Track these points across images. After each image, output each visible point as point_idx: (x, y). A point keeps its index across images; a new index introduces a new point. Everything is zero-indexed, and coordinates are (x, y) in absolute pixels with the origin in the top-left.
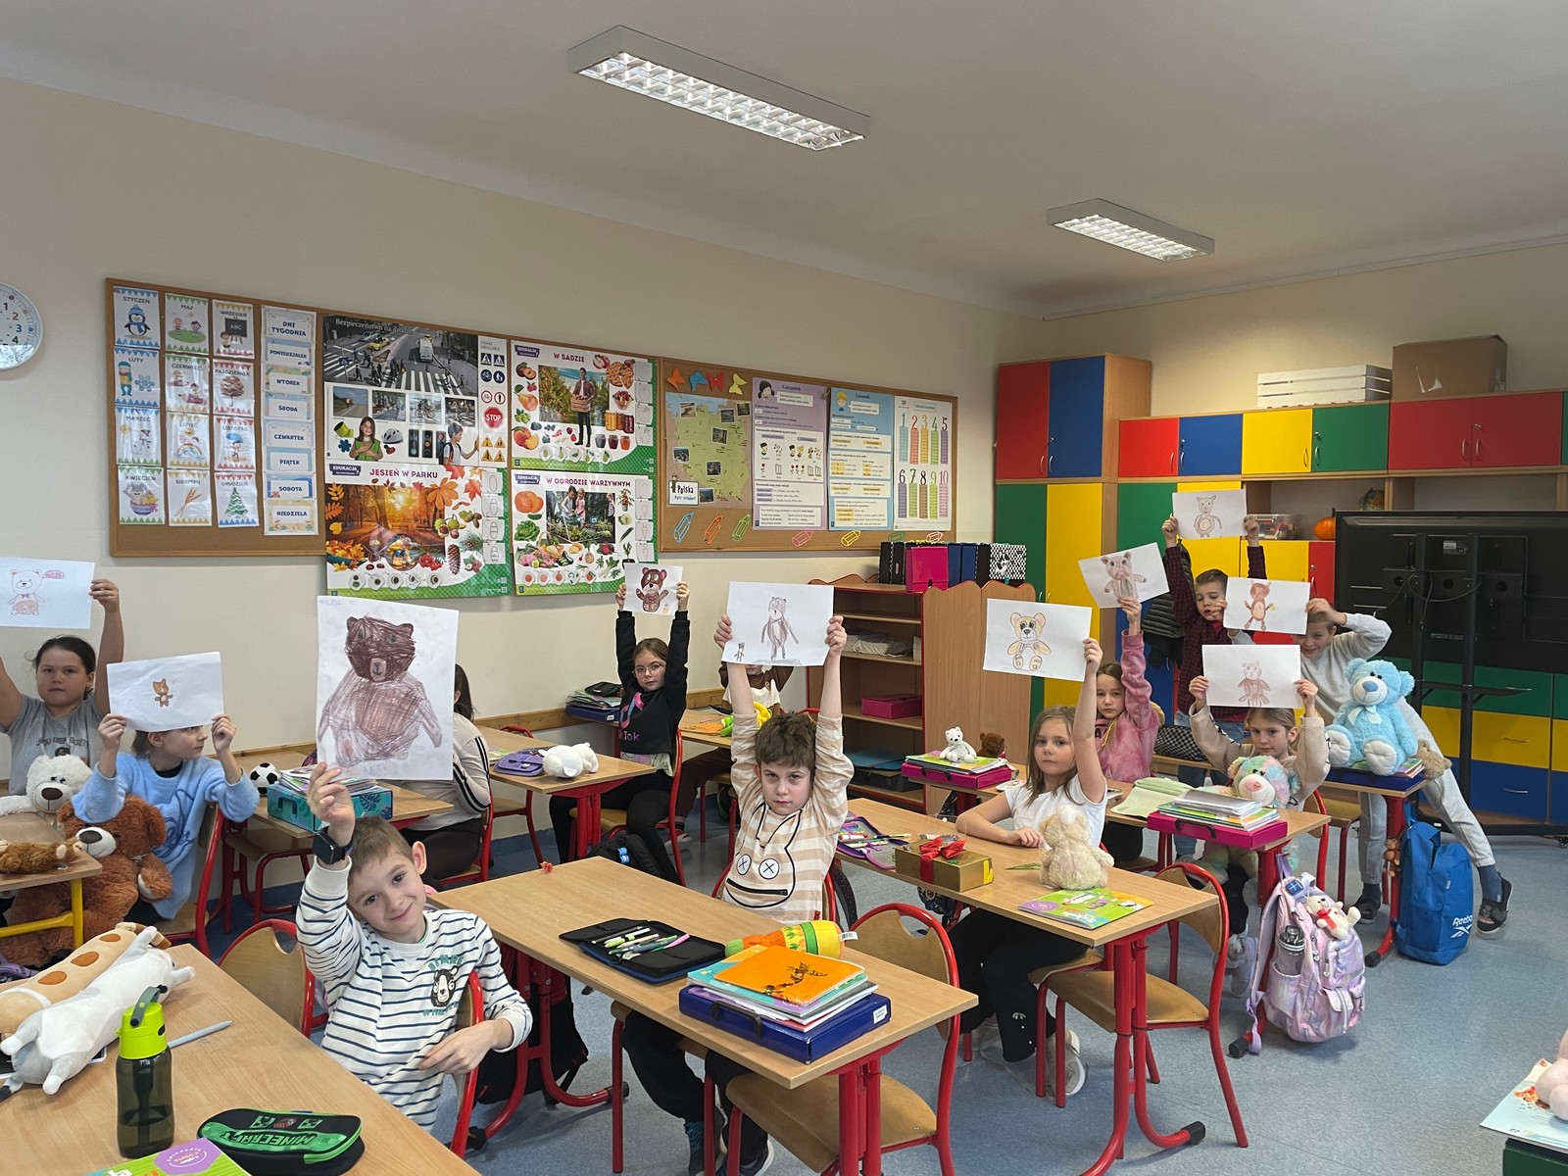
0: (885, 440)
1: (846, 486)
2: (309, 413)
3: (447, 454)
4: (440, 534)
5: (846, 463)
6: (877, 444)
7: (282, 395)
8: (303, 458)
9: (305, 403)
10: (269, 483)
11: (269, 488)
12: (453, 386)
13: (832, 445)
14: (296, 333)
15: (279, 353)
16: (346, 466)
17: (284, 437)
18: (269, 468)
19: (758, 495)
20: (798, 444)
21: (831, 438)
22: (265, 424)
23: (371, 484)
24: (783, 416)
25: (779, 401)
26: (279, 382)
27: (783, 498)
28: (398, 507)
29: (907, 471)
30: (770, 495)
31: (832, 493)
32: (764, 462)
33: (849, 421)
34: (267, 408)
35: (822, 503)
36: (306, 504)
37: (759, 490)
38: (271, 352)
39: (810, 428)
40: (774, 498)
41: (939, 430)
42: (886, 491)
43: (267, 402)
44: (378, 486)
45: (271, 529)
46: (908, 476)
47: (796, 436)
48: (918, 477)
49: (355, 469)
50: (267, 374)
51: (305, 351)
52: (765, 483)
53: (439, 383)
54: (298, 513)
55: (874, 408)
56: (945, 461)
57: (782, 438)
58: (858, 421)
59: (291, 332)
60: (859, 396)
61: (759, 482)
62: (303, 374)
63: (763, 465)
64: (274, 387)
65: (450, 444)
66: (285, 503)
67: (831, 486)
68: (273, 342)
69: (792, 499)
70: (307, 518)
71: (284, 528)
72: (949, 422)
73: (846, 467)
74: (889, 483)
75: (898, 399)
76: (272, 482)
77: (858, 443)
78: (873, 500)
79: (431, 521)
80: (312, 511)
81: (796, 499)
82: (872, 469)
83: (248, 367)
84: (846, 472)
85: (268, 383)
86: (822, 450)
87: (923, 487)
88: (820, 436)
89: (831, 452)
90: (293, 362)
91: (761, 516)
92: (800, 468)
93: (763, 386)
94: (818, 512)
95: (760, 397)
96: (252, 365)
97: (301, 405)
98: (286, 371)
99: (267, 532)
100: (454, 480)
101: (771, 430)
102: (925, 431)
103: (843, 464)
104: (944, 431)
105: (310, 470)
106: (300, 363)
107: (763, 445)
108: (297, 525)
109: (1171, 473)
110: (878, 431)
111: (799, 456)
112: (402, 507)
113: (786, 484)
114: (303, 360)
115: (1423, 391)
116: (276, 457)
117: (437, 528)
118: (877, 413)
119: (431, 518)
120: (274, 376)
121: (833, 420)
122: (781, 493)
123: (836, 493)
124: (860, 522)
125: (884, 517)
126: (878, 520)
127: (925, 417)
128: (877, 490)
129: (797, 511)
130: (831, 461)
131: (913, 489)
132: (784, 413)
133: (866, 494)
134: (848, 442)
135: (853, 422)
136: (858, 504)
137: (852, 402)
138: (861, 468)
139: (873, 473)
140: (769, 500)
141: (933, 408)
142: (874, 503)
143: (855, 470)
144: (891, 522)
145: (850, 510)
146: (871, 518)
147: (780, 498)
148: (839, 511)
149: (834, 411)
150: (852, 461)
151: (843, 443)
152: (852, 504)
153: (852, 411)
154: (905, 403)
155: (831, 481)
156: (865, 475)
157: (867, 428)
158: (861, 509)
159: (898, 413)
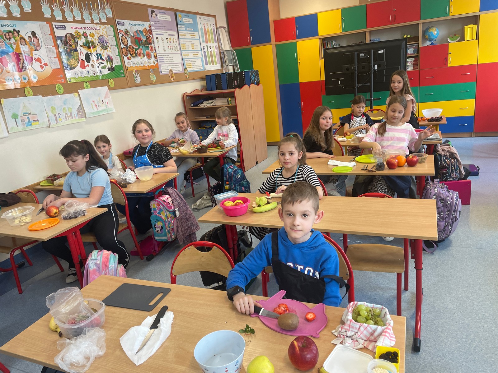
0: (196, 33)
1: (187, 54)
6: (194, 36)
13: (180, 37)
19: (159, 60)
21: (179, 34)
24: (161, 25)
29: (205, 46)
30: (163, 60)
31: (183, 58)
32: (159, 45)
33: (184, 26)
35: (181, 61)
37: (159, 58)
39: (171, 30)
40: (165, 61)
41: (212, 29)
42: (200, 55)
46: (206, 48)
47: (167, 34)
48: (209, 49)
52: (161, 54)
55: (191, 21)
56: (216, 42)
57: (163, 35)
58: (187, 26)
60: (186, 16)
61: (159, 55)
63: (159, 47)
67: (183, 54)
69: (170, 61)
72: (215, 26)
73: (186, 46)
74: (200, 52)
75: (198, 17)
77: (188, 36)
78: (197, 59)
81: (172, 60)
82: (195, 46)
84: (186, 48)
86: (177, 39)
87: (211, 52)
88: (175, 33)
89: (180, 40)
91: (162, 69)
93: (152, 12)
94: (180, 65)
95: (152, 17)
101: (159, 31)
102: (208, 30)
103: (185, 45)
104: (214, 29)
107: (157, 38)
109: (294, 39)
110: (194, 31)
111: (170, 42)
113: (168, 54)
118: (192, 23)
121: (179, 26)
122: (166, 59)
123: (185, 57)
124: (194, 68)
125: (202, 66)
126: (200, 67)
127: (207, 24)
128: (198, 55)
129: (174, 66)
130: (181, 44)
131: (208, 54)
132: (161, 24)
133: (194, 57)
134: (185, 35)
135: (185, 27)
136: (192, 61)
137: (184, 18)
138: (191, 46)
139: (195, 48)
140: (164, 62)
141: (209, 20)
142: (197, 60)
143: (189, 47)
144: (204, 67)
145: (191, 64)
146: (197, 66)
147: (167, 61)
148: (187, 64)
149: (179, 22)
150: (187, 43)
151: (184, 36)
152: (191, 61)
153: (184, 22)
154: (200, 18)
155: (182, 52)
156: (192, 49)
157: (190, 29)
158: (194, 63)
159: (199, 22)
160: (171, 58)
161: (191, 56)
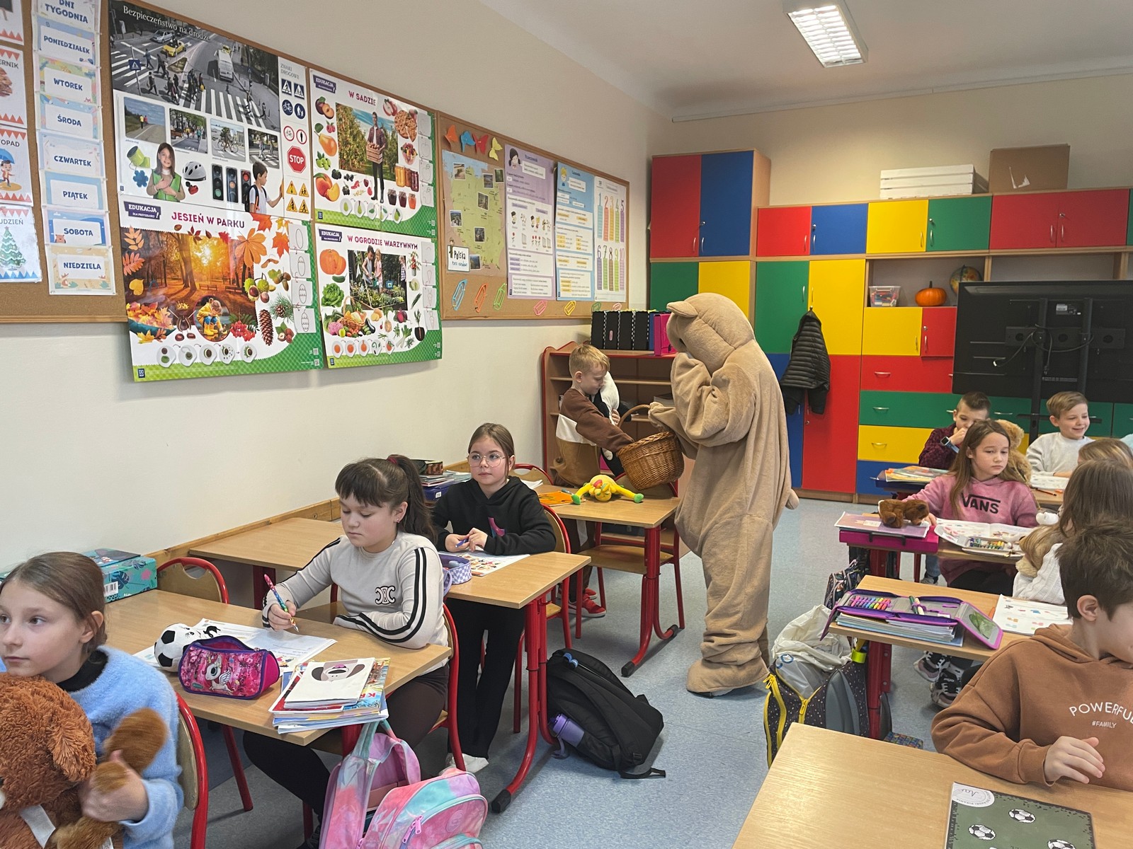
0: (588, 215)
1: (566, 259)
2: (95, 129)
3: (252, 200)
4: (250, 297)
5: (566, 236)
6: (584, 220)
7: (61, 102)
8: (90, 190)
9: (90, 116)
10: (51, 222)
11: (51, 230)
12: (256, 116)
13: (558, 218)
14: (76, 16)
15: (55, 41)
16: (144, 206)
17: (66, 160)
18: (49, 201)
19: (512, 264)
20: (536, 215)
21: (557, 211)
22: (41, 140)
23: (173, 231)
24: (526, 186)
25: (524, 171)
26: (57, 82)
27: (528, 268)
28: (205, 262)
29: (602, 246)
30: (519, 265)
31: (557, 267)
32: (514, 231)
33: (567, 196)
34: (43, 117)
35: (553, 275)
36: (99, 253)
37: (512, 259)
38: (46, 38)
39: (543, 200)
40: (522, 267)
41: (620, 211)
42: (589, 265)
43: (43, 110)
44: (182, 235)
45: (58, 286)
46: (602, 250)
47: (534, 207)
48: (608, 253)
49: (155, 210)
50: (41, 68)
51: (86, 44)
52: (515, 252)
53: (241, 109)
54: (90, 266)
55: (582, 186)
56: (622, 241)
57: (525, 207)
58: (574, 196)
59: (71, 15)
60: (574, 173)
61: (511, 251)
62: (87, 75)
63: (514, 234)
64: (51, 89)
65: (255, 186)
66: (72, 251)
67: (557, 257)
68: (48, 25)
69: (530, 268)
70: (101, 272)
71: (73, 285)
72: (625, 204)
73: (566, 241)
74: (591, 257)
75: (597, 179)
76: (54, 220)
77: (573, 219)
78: (583, 273)
79: (240, 281)
80: (107, 264)
81: (535, 269)
82: (581, 243)
83: (17, 56)
84: (566, 245)
85: (42, 83)
86: (551, 223)
87: (611, 260)
88: (550, 208)
89: (556, 224)
90: (72, 57)
91: (513, 285)
92: (538, 239)
93: (513, 153)
94: (550, 283)
95: (510, 165)
96: (21, 53)
97: (86, 118)
98: (66, 68)
99: (53, 291)
100: (261, 232)
101: (520, 199)
102: (612, 212)
103: (564, 238)
104: (622, 212)
105: (101, 207)
106: (81, 60)
107: (513, 214)
108: (90, 281)
109: (804, 253)
110: (585, 209)
111: (537, 227)
112: (210, 263)
113: (528, 254)
114: (85, 56)
115: (1015, 187)
116: (58, 187)
117: (247, 290)
118: (584, 191)
119: (240, 276)
120: (50, 74)
121: (559, 194)
122: (525, 263)
123: (561, 265)
124: (575, 293)
125: (589, 289)
126: (586, 291)
127: (612, 198)
128: (585, 263)
129: (536, 281)
130: (556, 234)
131: (605, 264)
132: (526, 183)
133: (578, 267)
134: (567, 216)
135: (570, 198)
136: (574, 276)
137: (570, 178)
138: (575, 242)
139: (582, 247)
140: (518, 269)
141: (616, 190)
142: (583, 275)
143: (571, 244)
144: (593, 294)
145: (569, 282)
146: (582, 289)
147: (525, 268)
148: (562, 282)
149: (560, 186)
150: (571, 235)
151: (564, 218)
152: (571, 276)
153: (570, 187)
154: (600, 183)
155: (557, 253)
156: (577, 249)
157: (579, 204)
158: (576, 280)
159: (597, 191)
160: (534, 264)
161: (572, 264)
